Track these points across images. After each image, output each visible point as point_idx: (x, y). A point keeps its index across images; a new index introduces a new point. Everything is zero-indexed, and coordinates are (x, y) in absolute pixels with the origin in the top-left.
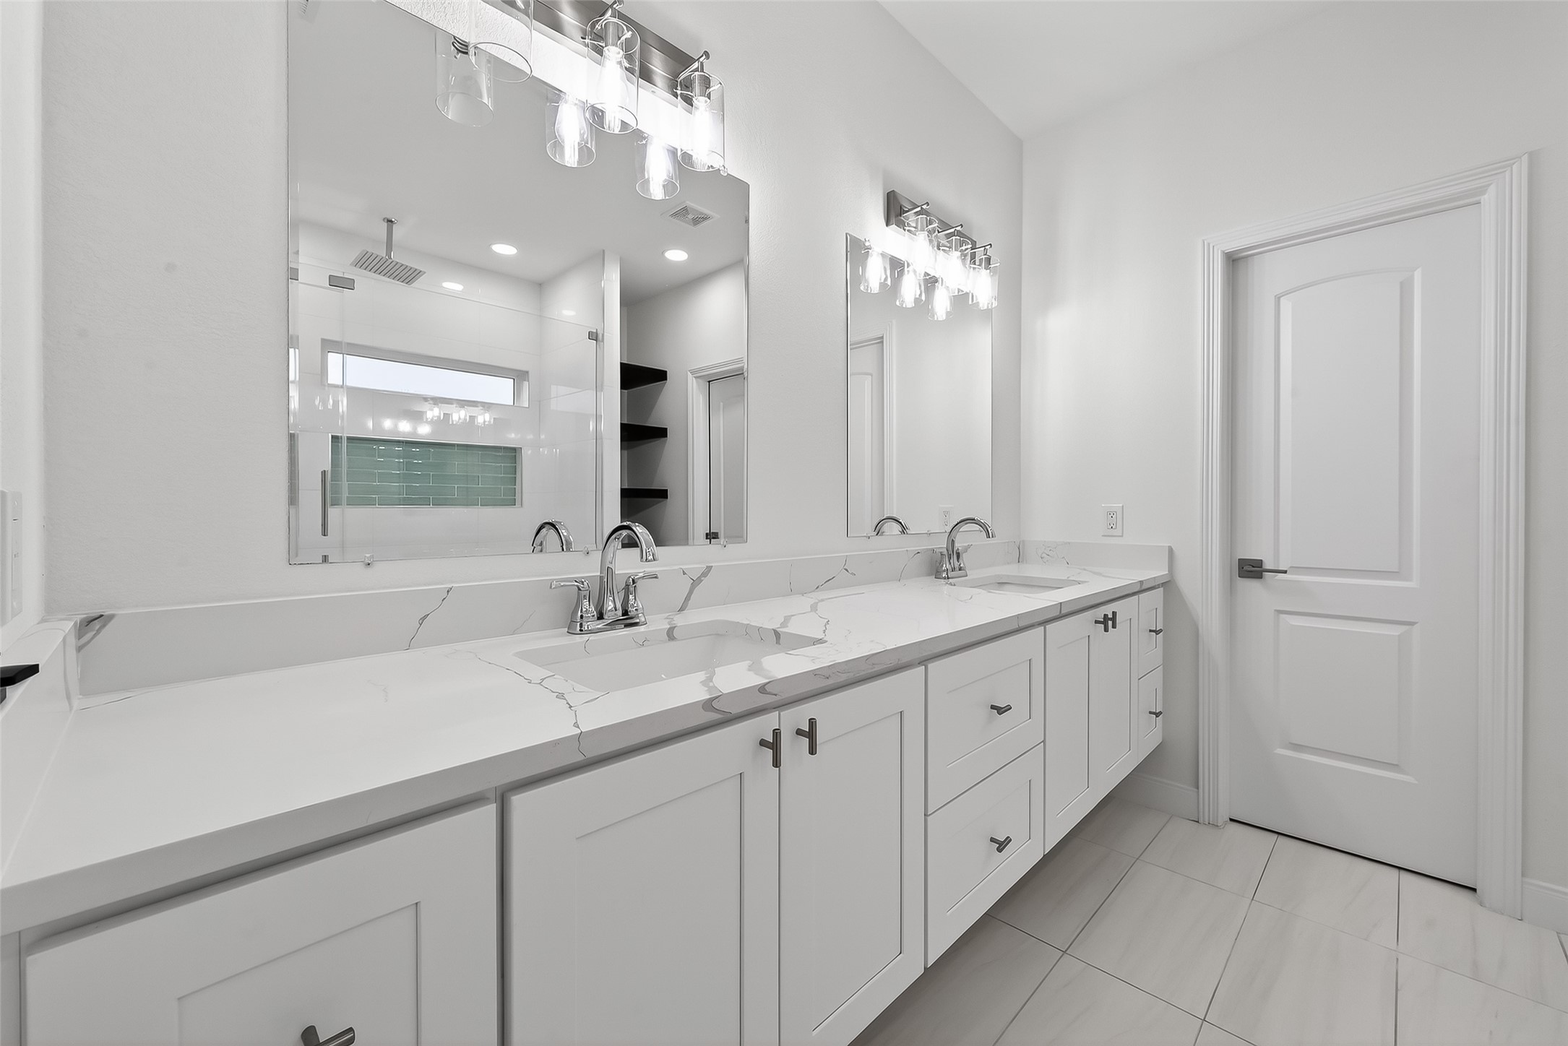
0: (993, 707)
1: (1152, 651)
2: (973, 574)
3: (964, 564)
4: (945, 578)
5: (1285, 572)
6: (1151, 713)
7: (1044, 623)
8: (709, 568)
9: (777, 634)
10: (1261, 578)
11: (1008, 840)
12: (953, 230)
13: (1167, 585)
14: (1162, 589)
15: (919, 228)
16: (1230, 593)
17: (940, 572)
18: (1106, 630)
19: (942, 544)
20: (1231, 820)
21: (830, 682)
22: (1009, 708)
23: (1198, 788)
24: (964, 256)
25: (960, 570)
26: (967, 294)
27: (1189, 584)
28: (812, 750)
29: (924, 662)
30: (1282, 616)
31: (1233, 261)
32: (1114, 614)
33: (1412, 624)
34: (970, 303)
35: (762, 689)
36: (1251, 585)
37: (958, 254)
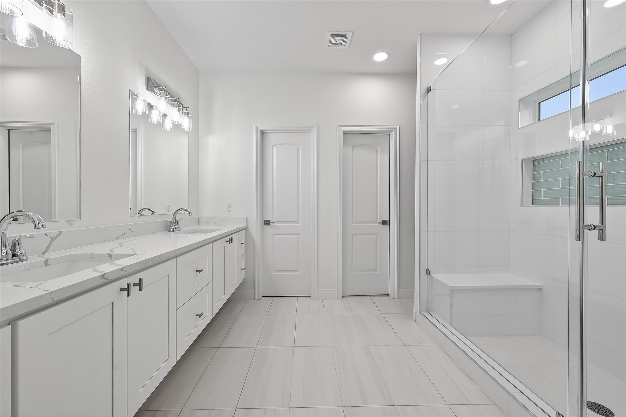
0: (197, 271)
1: (242, 250)
2: (183, 229)
3: (180, 226)
4: (172, 231)
5: (275, 223)
6: (242, 269)
7: (212, 242)
8: (61, 232)
9: (110, 256)
10: (269, 225)
11: (202, 313)
12: (175, 99)
13: (246, 229)
14: (244, 230)
15: (162, 95)
16: (262, 229)
17: (170, 229)
18: (230, 243)
19: (171, 218)
20: (263, 297)
21: (146, 265)
22: (202, 270)
23: (254, 290)
24: (179, 109)
25: (178, 228)
26: (180, 124)
27: (252, 228)
28: (141, 289)
29: (176, 257)
30: (274, 235)
31: (263, 133)
32: (232, 238)
33: (300, 234)
34: (181, 127)
35: (122, 270)
36: (267, 227)
37: (177, 109)
